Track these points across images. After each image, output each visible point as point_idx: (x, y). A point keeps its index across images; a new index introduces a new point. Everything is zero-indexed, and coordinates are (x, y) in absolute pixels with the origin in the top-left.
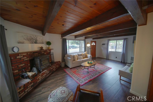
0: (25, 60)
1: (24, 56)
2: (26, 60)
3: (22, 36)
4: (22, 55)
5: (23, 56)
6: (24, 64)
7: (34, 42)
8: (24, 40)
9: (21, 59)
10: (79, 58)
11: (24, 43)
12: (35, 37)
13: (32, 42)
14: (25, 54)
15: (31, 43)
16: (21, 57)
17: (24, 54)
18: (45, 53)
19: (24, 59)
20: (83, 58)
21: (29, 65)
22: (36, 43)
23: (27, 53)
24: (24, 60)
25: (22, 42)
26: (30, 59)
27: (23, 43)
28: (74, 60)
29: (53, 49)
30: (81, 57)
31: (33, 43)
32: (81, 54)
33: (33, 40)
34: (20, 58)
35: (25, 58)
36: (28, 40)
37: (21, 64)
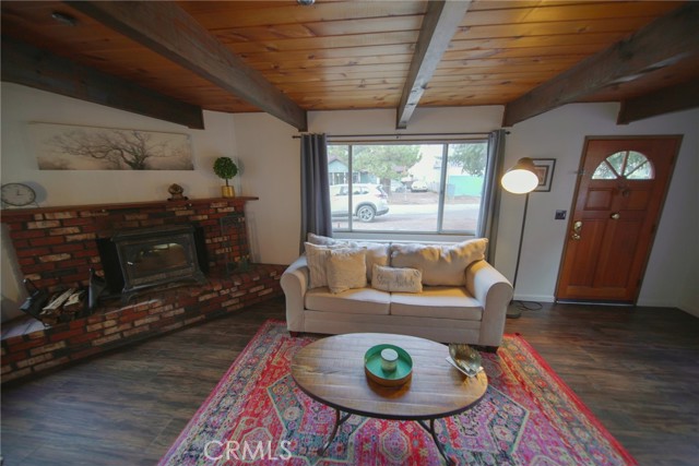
0: (70, 238)
1: (63, 223)
2: (76, 242)
3: (56, 137)
4: (48, 216)
5: (61, 221)
6: (66, 256)
7: (130, 163)
8: (67, 157)
9: (52, 234)
10: (381, 275)
11: (66, 169)
12: (133, 139)
13: (118, 163)
14: (68, 216)
15: (109, 169)
16: (49, 225)
17: (61, 216)
18: (197, 213)
19: (64, 236)
20: (427, 286)
21: (96, 260)
22: (139, 164)
23: (78, 210)
24: (65, 239)
25: (58, 164)
26: (101, 237)
27: (61, 169)
28: (326, 288)
29: (257, 199)
30: (407, 272)
31: (119, 168)
32: (418, 254)
33: (118, 152)
34: (46, 231)
35: (70, 230)
36: (90, 152)
37: (52, 253)
